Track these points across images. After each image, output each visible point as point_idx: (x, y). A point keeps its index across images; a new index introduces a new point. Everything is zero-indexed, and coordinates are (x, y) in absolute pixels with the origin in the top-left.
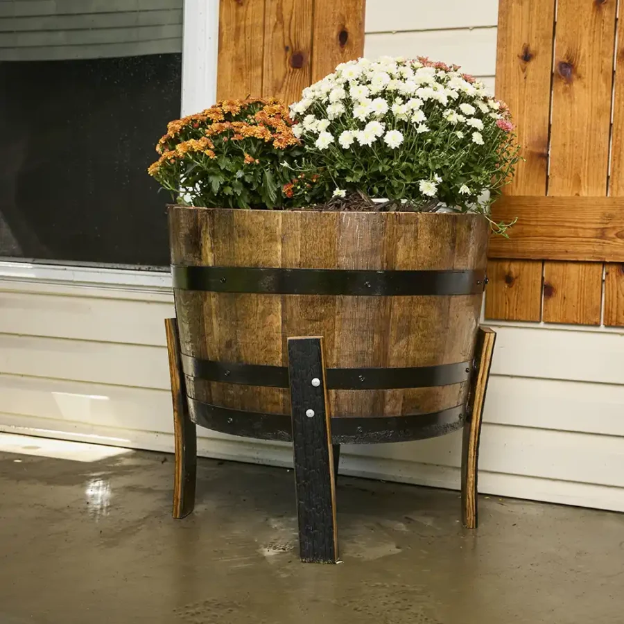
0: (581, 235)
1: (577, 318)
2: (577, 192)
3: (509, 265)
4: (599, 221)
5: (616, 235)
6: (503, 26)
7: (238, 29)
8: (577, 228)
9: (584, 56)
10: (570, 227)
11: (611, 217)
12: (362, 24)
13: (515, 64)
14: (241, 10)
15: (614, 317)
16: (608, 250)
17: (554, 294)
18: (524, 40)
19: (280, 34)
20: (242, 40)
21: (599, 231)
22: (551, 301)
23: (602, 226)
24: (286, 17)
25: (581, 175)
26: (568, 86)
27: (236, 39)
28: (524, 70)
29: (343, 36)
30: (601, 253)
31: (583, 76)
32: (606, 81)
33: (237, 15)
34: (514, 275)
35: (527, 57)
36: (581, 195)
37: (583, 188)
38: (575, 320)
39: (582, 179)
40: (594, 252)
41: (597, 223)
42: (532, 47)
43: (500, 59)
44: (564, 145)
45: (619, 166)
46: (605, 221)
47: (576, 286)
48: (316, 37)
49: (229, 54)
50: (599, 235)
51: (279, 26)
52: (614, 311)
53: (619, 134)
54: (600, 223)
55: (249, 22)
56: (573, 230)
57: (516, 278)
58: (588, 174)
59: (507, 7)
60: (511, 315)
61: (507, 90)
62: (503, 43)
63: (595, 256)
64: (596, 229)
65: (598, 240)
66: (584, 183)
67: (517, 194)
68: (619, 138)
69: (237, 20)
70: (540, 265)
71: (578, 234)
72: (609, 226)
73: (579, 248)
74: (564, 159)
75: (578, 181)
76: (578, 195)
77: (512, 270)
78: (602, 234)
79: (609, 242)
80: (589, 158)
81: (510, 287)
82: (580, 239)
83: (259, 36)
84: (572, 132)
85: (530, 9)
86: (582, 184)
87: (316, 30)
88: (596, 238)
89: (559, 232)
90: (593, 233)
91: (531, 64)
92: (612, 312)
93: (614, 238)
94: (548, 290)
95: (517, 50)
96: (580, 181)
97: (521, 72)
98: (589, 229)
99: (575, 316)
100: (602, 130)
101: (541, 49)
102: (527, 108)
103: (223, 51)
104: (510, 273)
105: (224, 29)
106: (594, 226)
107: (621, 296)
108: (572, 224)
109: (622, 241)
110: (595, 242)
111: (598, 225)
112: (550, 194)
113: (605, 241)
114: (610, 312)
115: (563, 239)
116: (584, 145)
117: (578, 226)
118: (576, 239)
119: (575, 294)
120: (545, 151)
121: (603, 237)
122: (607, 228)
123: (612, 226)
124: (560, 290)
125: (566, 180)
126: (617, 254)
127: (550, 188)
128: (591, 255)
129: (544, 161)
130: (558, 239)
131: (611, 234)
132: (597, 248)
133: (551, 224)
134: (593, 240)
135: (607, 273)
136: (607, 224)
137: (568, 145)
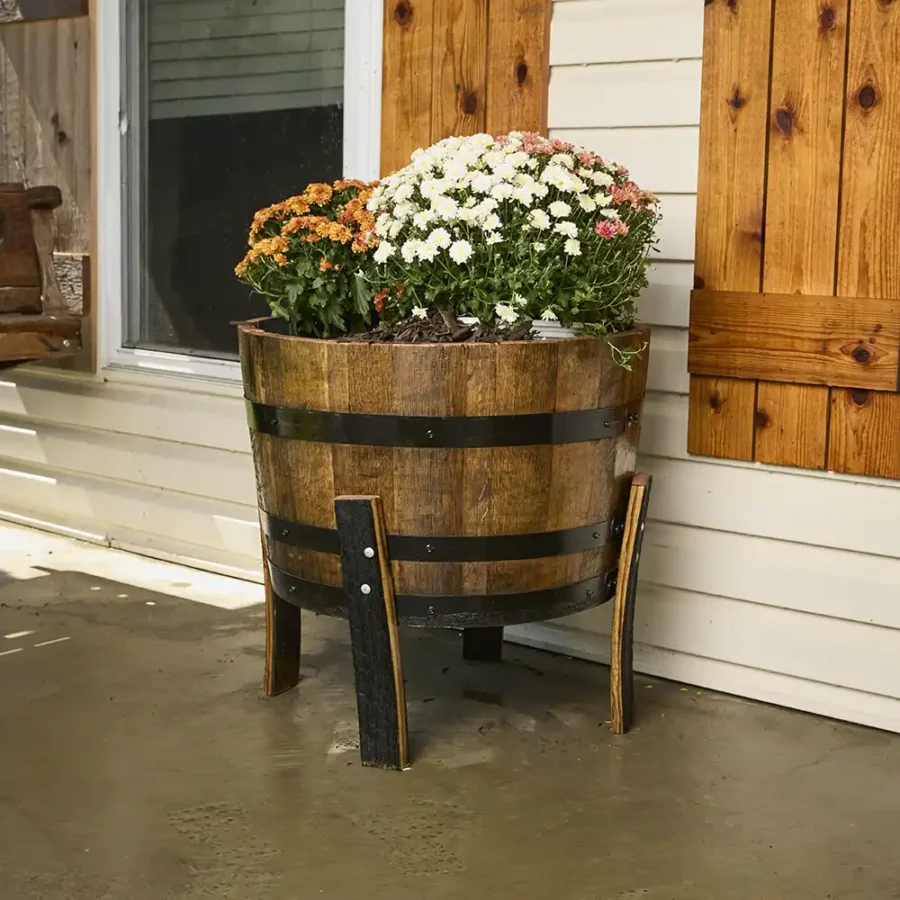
0: (798, 347)
1: (797, 459)
2: (797, 288)
3: (716, 384)
4: (821, 330)
5: (841, 349)
6: (709, 61)
7: (403, 63)
8: (792, 337)
9: (807, 103)
10: (785, 337)
11: (835, 325)
12: (544, 55)
13: (723, 110)
14: (407, 37)
15: (842, 461)
16: (830, 369)
17: (769, 425)
18: (734, 80)
19: (450, 68)
20: (407, 79)
21: (820, 344)
22: (766, 434)
23: (823, 337)
24: (457, 46)
25: (803, 266)
26: (787, 142)
27: (401, 74)
28: (733, 121)
29: (522, 71)
30: (821, 374)
31: (806, 129)
32: (833, 135)
33: (402, 43)
34: (721, 396)
35: (738, 102)
36: (802, 293)
37: (805, 281)
38: (794, 462)
39: (804, 271)
40: (814, 373)
41: (817, 332)
42: (744, 89)
43: (704, 105)
44: (783, 223)
45: (849, 254)
46: (828, 331)
47: (796, 416)
48: (491, 72)
49: (394, 94)
50: (820, 349)
51: (449, 57)
52: (842, 452)
53: (850, 211)
54: (821, 333)
55: (416, 53)
56: (788, 340)
57: (724, 401)
58: (811, 264)
59: (714, 33)
60: (718, 450)
61: (714, 147)
62: (709, 82)
63: (817, 377)
64: (817, 341)
65: (818, 356)
66: (806, 277)
67: (725, 289)
68: (850, 216)
69: (402, 51)
70: (753, 385)
71: (794, 346)
72: (832, 336)
73: (795, 366)
74: (782, 243)
75: (798, 271)
76: (798, 292)
77: (720, 390)
78: (823, 348)
79: (831, 359)
80: (813, 242)
81: (717, 412)
82: (798, 354)
83: (427, 71)
84: (792, 207)
85: (742, 37)
86: (804, 277)
87: (491, 65)
88: (816, 352)
89: (772, 342)
90: (814, 346)
91: (745, 110)
92: (840, 453)
93: (837, 354)
94: (761, 420)
95: (724, 93)
96: (801, 273)
97: (731, 123)
98: (810, 339)
99: (794, 455)
100: (829, 203)
101: (755, 91)
102: (737, 172)
103: (387, 90)
104: (717, 393)
105: (388, 63)
106: (813, 336)
107: (851, 432)
108: (787, 333)
109: (848, 359)
110: (815, 358)
111: (819, 336)
112: (765, 290)
113: (827, 357)
114: (837, 453)
115: (777, 353)
116: (807, 224)
117: (795, 335)
118: (792, 353)
119: (795, 427)
120: (759, 231)
121: (825, 351)
122: (830, 340)
123: (837, 337)
124: (776, 421)
125: (784, 272)
126: (842, 376)
127: (765, 281)
128: (810, 376)
129: (758, 245)
130: (771, 352)
131: (834, 348)
132: (818, 368)
133: (762, 331)
134: (813, 355)
135: (834, 401)
136: (829, 334)
137: (787, 223)
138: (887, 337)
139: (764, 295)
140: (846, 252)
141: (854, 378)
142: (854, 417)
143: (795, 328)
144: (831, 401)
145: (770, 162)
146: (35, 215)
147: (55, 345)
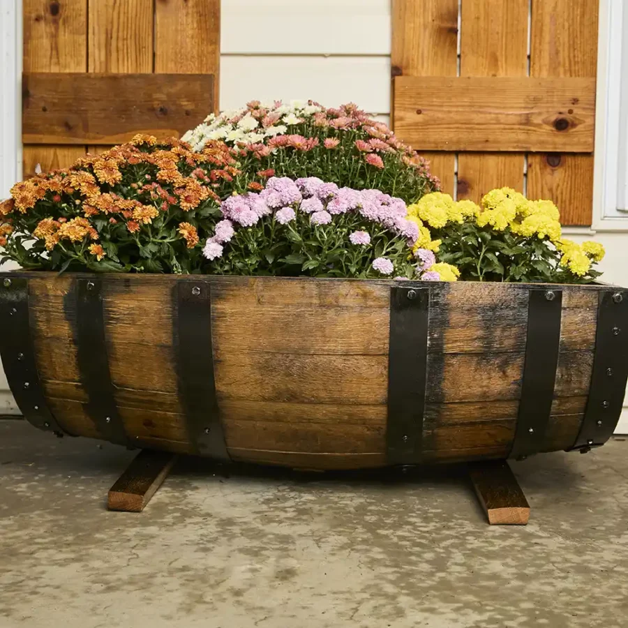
0: (502, 121)
2: (493, 72)
4: (523, 105)
5: (543, 121)
11: (536, 100)
16: (534, 137)
17: (469, 190)
21: (523, 117)
23: (526, 111)
25: (498, 54)
30: (525, 142)
36: (498, 76)
37: (500, 68)
39: (499, 58)
40: (518, 141)
41: (520, 108)
44: (478, 18)
45: (540, 44)
46: (530, 106)
47: (495, 179)
50: (524, 121)
54: (523, 108)
56: (492, 115)
58: (506, 52)
63: (520, 145)
64: (520, 115)
65: (522, 127)
66: (502, 63)
67: (424, 75)
68: (540, 11)
70: (455, 157)
71: (499, 121)
72: (534, 111)
73: (501, 138)
74: (478, 34)
75: (494, 60)
76: (495, 76)
78: (527, 120)
80: (506, 35)
82: (502, 126)
84: (487, 5)
86: (499, 63)
88: (521, 124)
89: (477, 118)
93: (540, 125)
96: (496, 60)
98: (512, 114)
107: (547, 191)
109: (550, 129)
110: (519, 129)
111: (522, 110)
113: (530, 128)
115: (482, 127)
118: (498, 126)
121: (527, 123)
122: (532, 113)
123: (539, 110)
124: (476, 188)
125: (481, 59)
126: (542, 142)
128: (515, 145)
130: (477, 126)
131: (537, 120)
132: (522, 137)
134: (517, 127)
136: (532, 108)
137: (482, 18)
138: (584, 109)
140: (538, 41)
141: (555, 143)
142: (549, 177)
144: (529, 166)
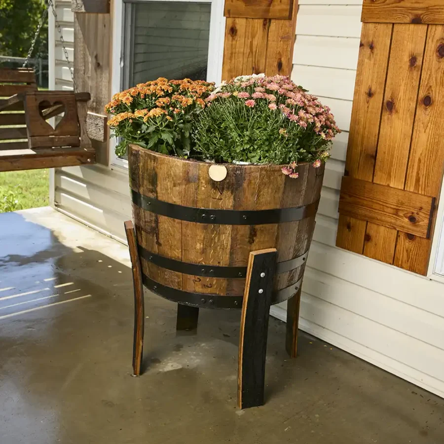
0: (385, 210)
1: (381, 258)
2: (388, 183)
3: (350, 219)
5: (404, 215)
6: (359, 73)
7: (232, 54)
8: (383, 205)
9: (400, 99)
11: (402, 204)
12: (290, 59)
13: (363, 97)
14: (234, 42)
15: (400, 263)
16: (398, 223)
17: (371, 241)
18: (370, 83)
19: (250, 59)
20: (233, 61)
22: (369, 244)
23: (397, 208)
24: (254, 50)
25: (392, 174)
26: (390, 116)
27: (231, 59)
28: (368, 102)
29: (280, 65)
30: (394, 224)
31: (399, 111)
32: (411, 116)
33: (232, 45)
34: (352, 224)
35: (370, 94)
36: (390, 185)
37: (392, 181)
39: (392, 176)
40: (391, 223)
41: (394, 205)
42: (373, 89)
43: (355, 93)
47: (382, 239)
48: (267, 64)
49: (227, 67)
51: (251, 55)
52: (401, 259)
53: (414, 152)
54: (396, 206)
55: (237, 50)
56: (381, 206)
57: (353, 226)
58: (395, 173)
59: (362, 60)
60: (348, 247)
61: (358, 113)
62: (358, 83)
63: (392, 225)
64: (394, 209)
65: (394, 216)
66: (393, 179)
67: (357, 178)
68: (414, 155)
69: (232, 49)
70: (365, 223)
71: (384, 209)
72: (400, 208)
73: (383, 218)
74: (384, 161)
76: (388, 185)
77: (351, 221)
78: (396, 212)
79: (399, 218)
80: (397, 164)
81: (350, 231)
82: (385, 213)
83: (241, 59)
84: (389, 146)
85: (374, 64)
87: (267, 61)
88: (393, 214)
89: (375, 206)
90: (392, 211)
91: (372, 100)
92: (399, 259)
93: (402, 217)
94: (368, 238)
95: (364, 89)
96: (390, 177)
97: (366, 103)
98: (391, 208)
99: (380, 255)
100: (405, 148)
101: (378, 90)
102: (368, 126)
103: (224, 65)
104: (350, 223)
105: (226, 53)
106: (392, 206)
107: (405, 252)
108: (381, 203)
109: (407, 220)
111: (395, 207)
112: (374, 182)
113: (397, 217)
114: (398, 259)
115: (376, 211)
116: (395, 155)
117: (384, 204)
118: (383, 213)
119: (382, 243)
120: (374, 154)
121: (397, 214)
122: (400, 210)
123: (403, 209)
124: (374, 240)
125: (383, 175)
126: (403, 227)
127: (375, 177)
128: (389, 224)
129: (373, 161)
130: (374, 210)
131: (401, 214)
132: (393, 221)
133: (371, 200)
134: (391, 215)
135: (399, 236)
136: (400, 207)
137: (387, 152)
138: (424, 213)
139: (374, 183)
140: (411, 171)
141: (408, 229)
142: (407, 244)
143: (385, 201)
144: (398, 236)
145: (381, 124)
146: (79, 104)
147: (83, 161)
